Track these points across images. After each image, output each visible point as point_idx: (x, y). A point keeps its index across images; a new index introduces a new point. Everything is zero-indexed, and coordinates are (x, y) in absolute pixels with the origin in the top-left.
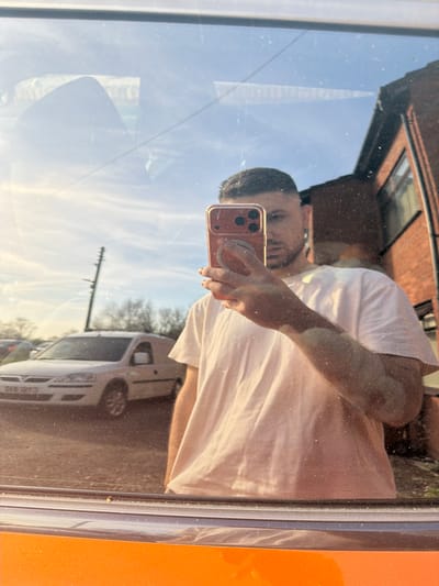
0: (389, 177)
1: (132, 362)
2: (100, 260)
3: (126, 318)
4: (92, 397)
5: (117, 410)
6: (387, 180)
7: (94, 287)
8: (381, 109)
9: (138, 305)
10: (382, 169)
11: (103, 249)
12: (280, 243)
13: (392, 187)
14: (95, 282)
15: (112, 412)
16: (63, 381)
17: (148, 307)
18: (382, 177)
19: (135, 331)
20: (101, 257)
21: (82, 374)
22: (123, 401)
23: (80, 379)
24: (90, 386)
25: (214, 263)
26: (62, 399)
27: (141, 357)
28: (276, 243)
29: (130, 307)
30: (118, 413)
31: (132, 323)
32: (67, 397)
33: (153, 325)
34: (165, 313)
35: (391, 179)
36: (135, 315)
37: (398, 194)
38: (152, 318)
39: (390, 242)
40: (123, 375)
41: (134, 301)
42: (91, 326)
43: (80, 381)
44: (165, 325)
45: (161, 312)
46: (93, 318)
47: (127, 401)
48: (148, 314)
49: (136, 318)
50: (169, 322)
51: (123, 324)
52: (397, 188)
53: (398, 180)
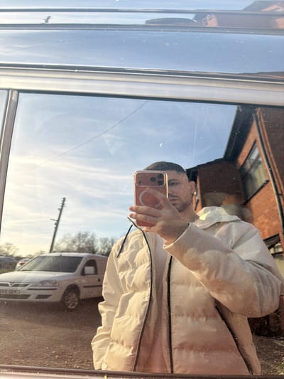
0: (246, 159)
1: (83, 273)
2: (62, 206)
3: (77, 244)
4: (56, 297)
5: (73, 305)
6: (245, 162)
7: (57, 224)
8: (241, 110)
9: (85, 236)
10: (241, 155)
11: (64, 199)
12: (177, 197)
13: (248, 166)
14: (58, 221)
15: (69, 307)
16: (36, 286)
17: (92, 237)
18: (241, 160)
19: (83, 252)
20: (63, 204)
21: (49, 281)
22: (76, 299)
23: (48, 284)
24: (55, 289)
25: (137, 203)
26: (37, 298)
27: (89, 270)
28: (174, 196)
29: (80, 236)
30: (73, 307)
31: (81, 246)
32: (39, 297)
33: (96, 248)
34: (104, 241)
35: (247, 161)
36: (83, 242)
37: (252, 170)
38: (95, 243)
39: (249, 198)
40: (77, 282)
41: (83, 233)
42: (54, 250)
43: (48, 286)
44: (104, 248)
45: (101, 240)
46: (55, 244)
47: (79, 299)
48: (92, 241)
49: (84, 244)
50: (106, 246)
51: (75, 247)
52: (252, 167)
53: (252, 162)
